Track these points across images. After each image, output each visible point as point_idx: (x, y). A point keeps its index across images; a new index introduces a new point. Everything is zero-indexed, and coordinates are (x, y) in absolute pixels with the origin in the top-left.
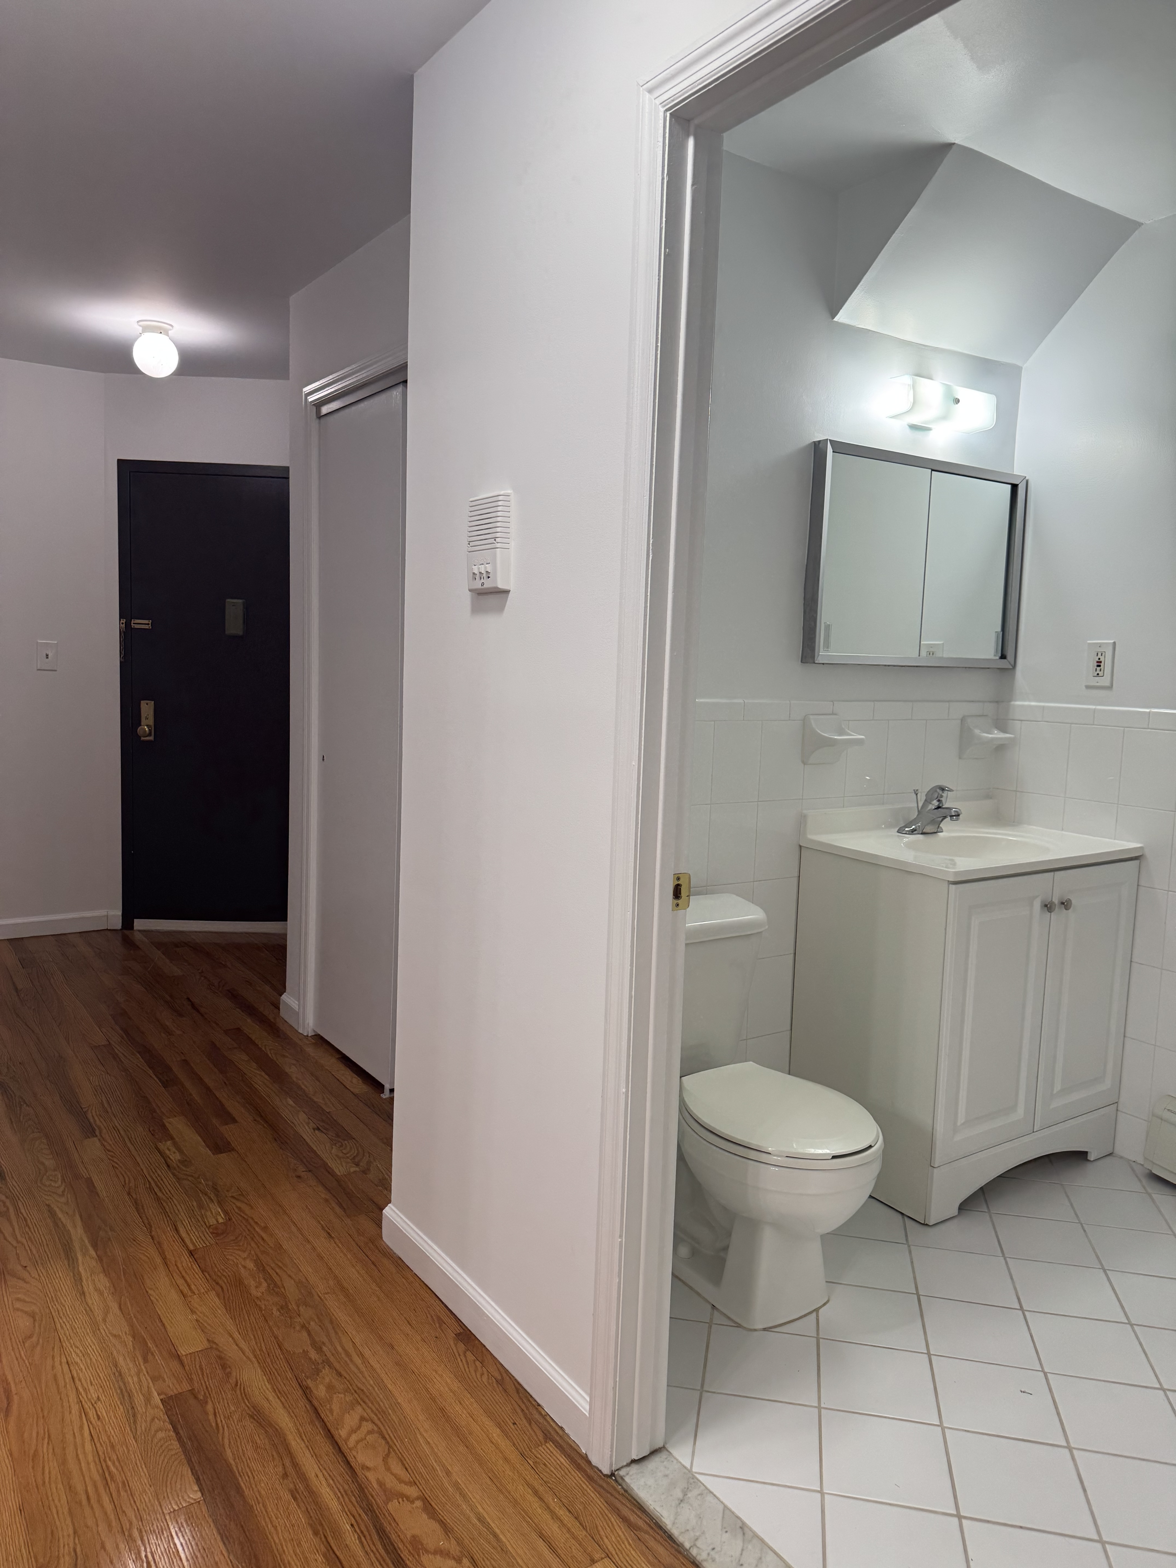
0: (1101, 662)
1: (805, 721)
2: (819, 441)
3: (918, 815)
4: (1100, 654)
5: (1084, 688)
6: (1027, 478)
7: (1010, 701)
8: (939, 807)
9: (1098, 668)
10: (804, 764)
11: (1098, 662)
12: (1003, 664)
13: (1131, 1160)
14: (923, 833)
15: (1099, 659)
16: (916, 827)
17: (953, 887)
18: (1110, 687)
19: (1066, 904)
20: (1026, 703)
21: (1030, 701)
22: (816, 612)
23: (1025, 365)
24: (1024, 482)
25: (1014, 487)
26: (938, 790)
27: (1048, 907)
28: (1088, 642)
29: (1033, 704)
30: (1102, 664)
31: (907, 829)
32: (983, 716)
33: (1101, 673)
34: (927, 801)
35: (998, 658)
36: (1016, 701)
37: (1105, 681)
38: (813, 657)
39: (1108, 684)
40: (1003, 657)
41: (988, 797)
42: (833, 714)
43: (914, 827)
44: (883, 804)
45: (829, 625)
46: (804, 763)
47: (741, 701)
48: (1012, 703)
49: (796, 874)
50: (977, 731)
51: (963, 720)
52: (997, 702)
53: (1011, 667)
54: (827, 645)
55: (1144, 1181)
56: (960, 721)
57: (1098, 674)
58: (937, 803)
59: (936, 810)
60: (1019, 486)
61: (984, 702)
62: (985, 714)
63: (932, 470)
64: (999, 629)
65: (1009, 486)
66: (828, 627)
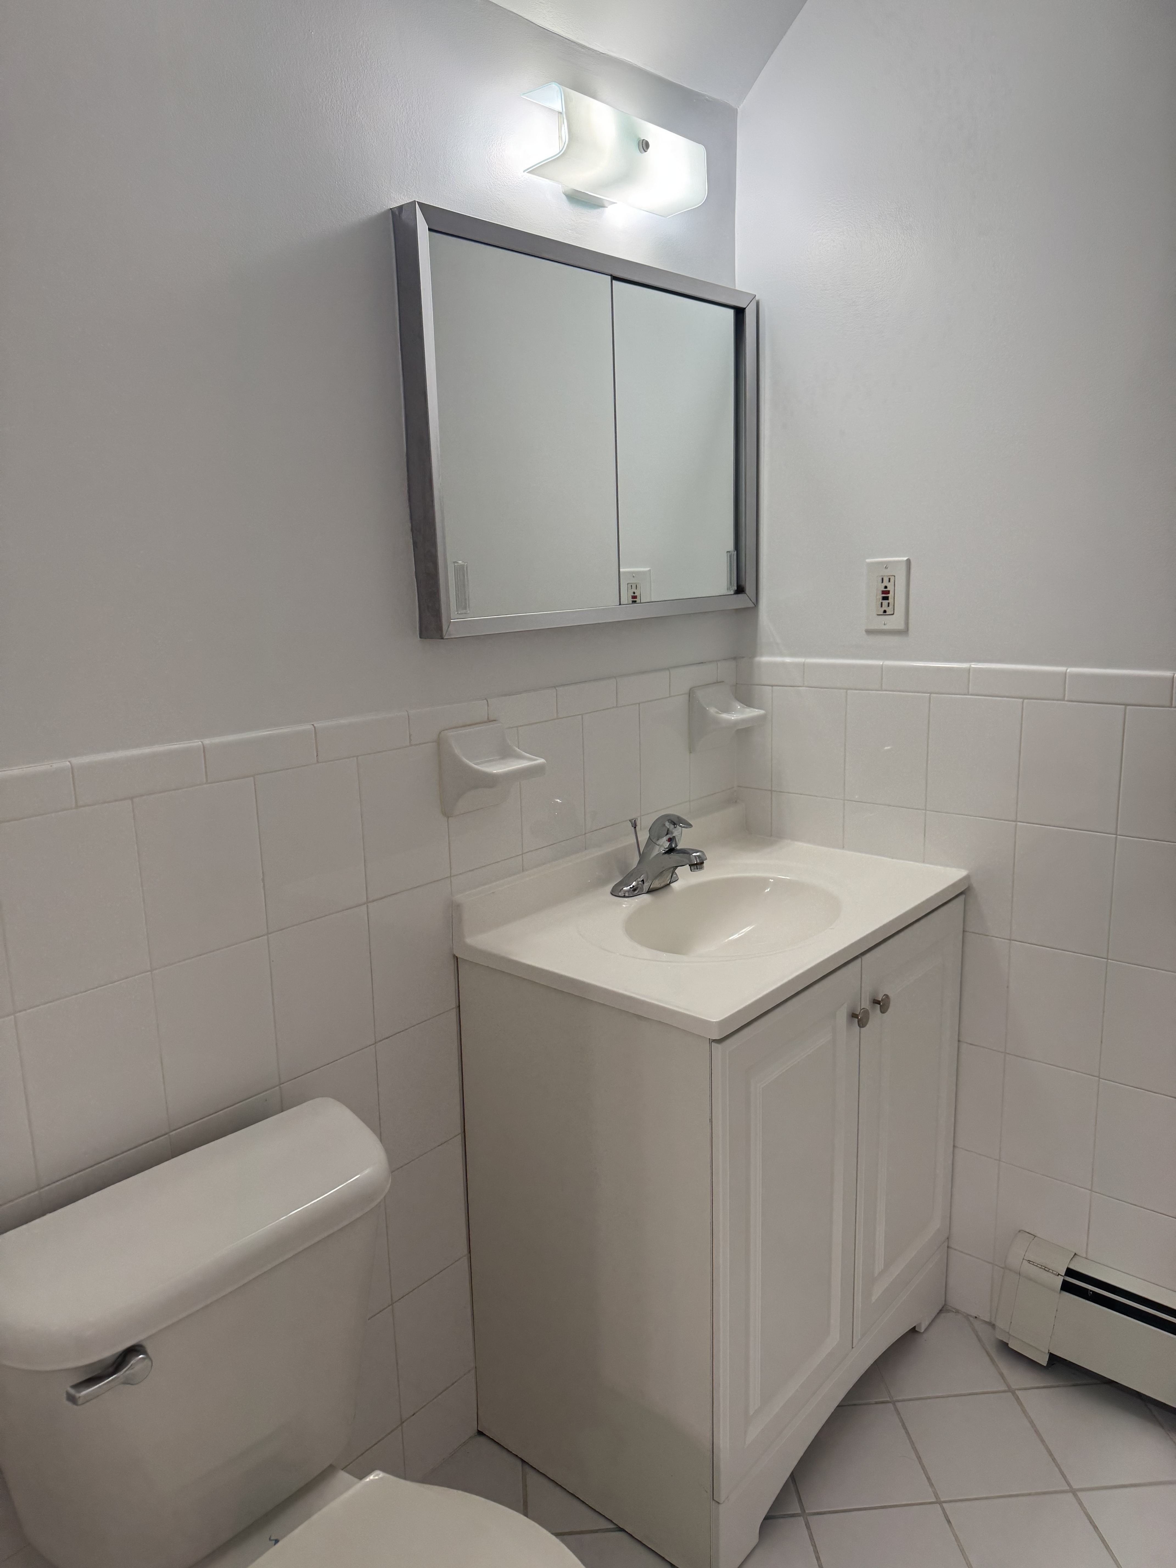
0: (888, 592)
1: (439, 742)
2: (401, 208)
3: (639, 862)
4: (886, 580)
5: (864, 633)
6: (757, 298)
7: (754, 655)
8: (671, 850)
9: (885, 602)
10: (448, 817)
11: (883, 592)
12: (742, 601)
13: (971, 1316)
14: (650, 891)
15: (886, 587)
16: (638, 884)
17: (717, 1048)
18: (904, 632)
19: (881, 1004)
20: (779, 659)
21: (782, 655)
22: (434, 544)
23: (741, 106)
24: (753, 304)
25: (740, 313)
26: (667, 824)
27: (859, 1018)
28: (868, 560)
29: (788, 660)
30: (890, 595)
31: (625, 888)
32: (718, 682)
33: (889, 611)
34: (651, 841)
35: (732, 592)
36: (761, 655)
37: (895, 622)
38: (440, 629)
39: (901, 626)
40: (740, 590)
41: (732, 800)
42: (489, 721)
43: (634, 883)
44: (586, 849)
45: (462, 566)
46: (447, 814)
47: (308, 727)
48: (757, 659)
49: (454, 1005)
50: (712, 710)
51: (691, 694)
52: (735, 658)
53: (751, 605)
54: (463, 603)
55: (993, 1353)
56: (687, 697)
57: (885, 611)
58: (667, 844)
59: (667, 855)
60: (747, 311)
61: (717, 661)
62: (719, 681)
63: (614, 278)
64: (731, 546)
65: (731, 312)
66: (461, 571)
